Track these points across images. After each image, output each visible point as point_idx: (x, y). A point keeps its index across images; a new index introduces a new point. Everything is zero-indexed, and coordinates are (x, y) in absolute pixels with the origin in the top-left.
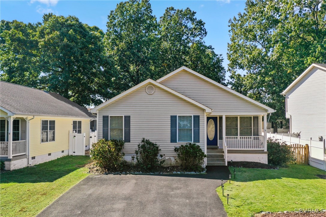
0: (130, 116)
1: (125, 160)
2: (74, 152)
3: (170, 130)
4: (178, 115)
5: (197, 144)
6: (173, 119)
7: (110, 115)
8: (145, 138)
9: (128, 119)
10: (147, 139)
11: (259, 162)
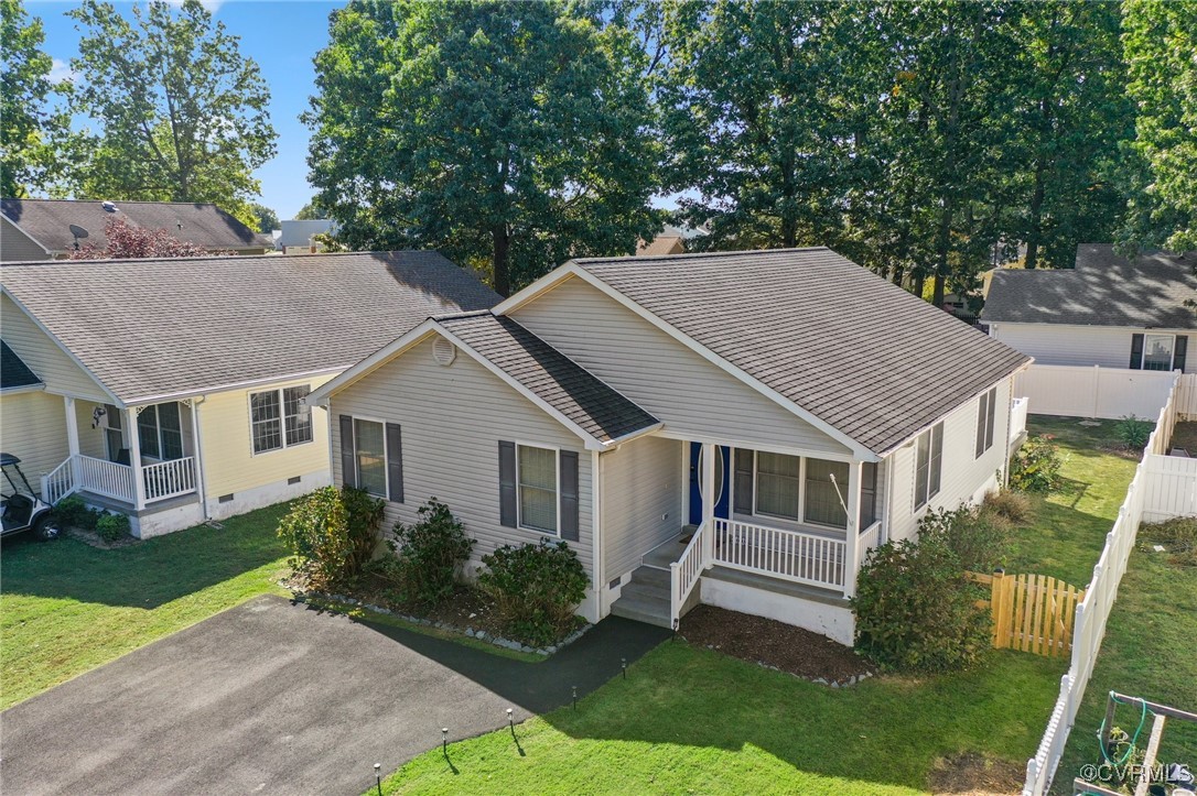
4: (517, 442)
5: (573, 545)
7: (354, 417)
8: (439, 498)
9: (394, 431)
10: (443, 504)
11: (821, 631)
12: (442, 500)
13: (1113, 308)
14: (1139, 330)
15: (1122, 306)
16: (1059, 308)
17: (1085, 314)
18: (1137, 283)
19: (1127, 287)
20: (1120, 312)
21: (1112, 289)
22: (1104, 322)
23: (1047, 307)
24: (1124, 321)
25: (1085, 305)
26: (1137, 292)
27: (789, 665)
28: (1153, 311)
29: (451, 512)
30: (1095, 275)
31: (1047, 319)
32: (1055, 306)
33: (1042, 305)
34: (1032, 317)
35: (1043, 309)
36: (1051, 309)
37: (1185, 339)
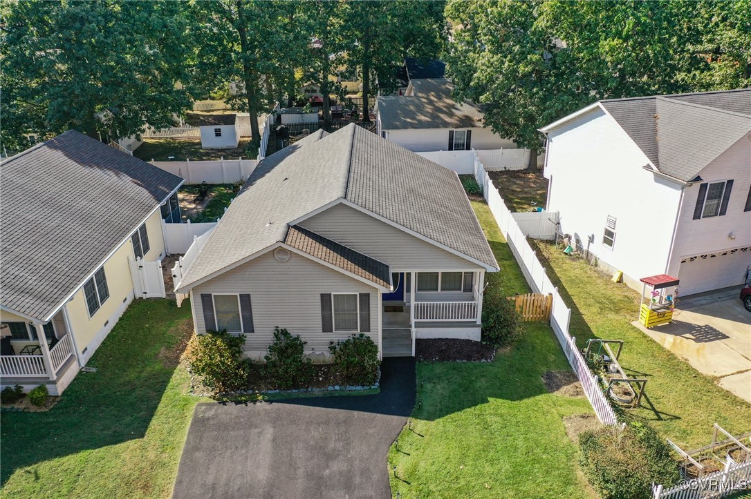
0: (249, 295)
1: (249, 356)
2: (145, 293)
3: (321, 315)
4: (333, 293)
5: (367, 334)
6: (325, 299)
7: (213, 294)
8: (279, 326)
10: (283, 329)
11: (467, 338)
12: (281, 327)
13: (438, 117)
14: (451, 129)
15: (442, 116)
16: (415, 119)
17: (428, 121)
18: (444, 102)
19: (440, 104)
20: (442, 119)
21: (434, 106)
22: (437, 126)
23: (410, 119)
24: (446, 125)
25: (426, 116)
26: (445, 107)
27: (469, 358)
28: (456, 118)
29: (289, 332)
30: (424, 98)
31: (414, 126)
32: (413, 118)
33: (408, 118)
34: (405, 126)
35: (409, 120)
36: (412, 119)
37: (470, 131)
